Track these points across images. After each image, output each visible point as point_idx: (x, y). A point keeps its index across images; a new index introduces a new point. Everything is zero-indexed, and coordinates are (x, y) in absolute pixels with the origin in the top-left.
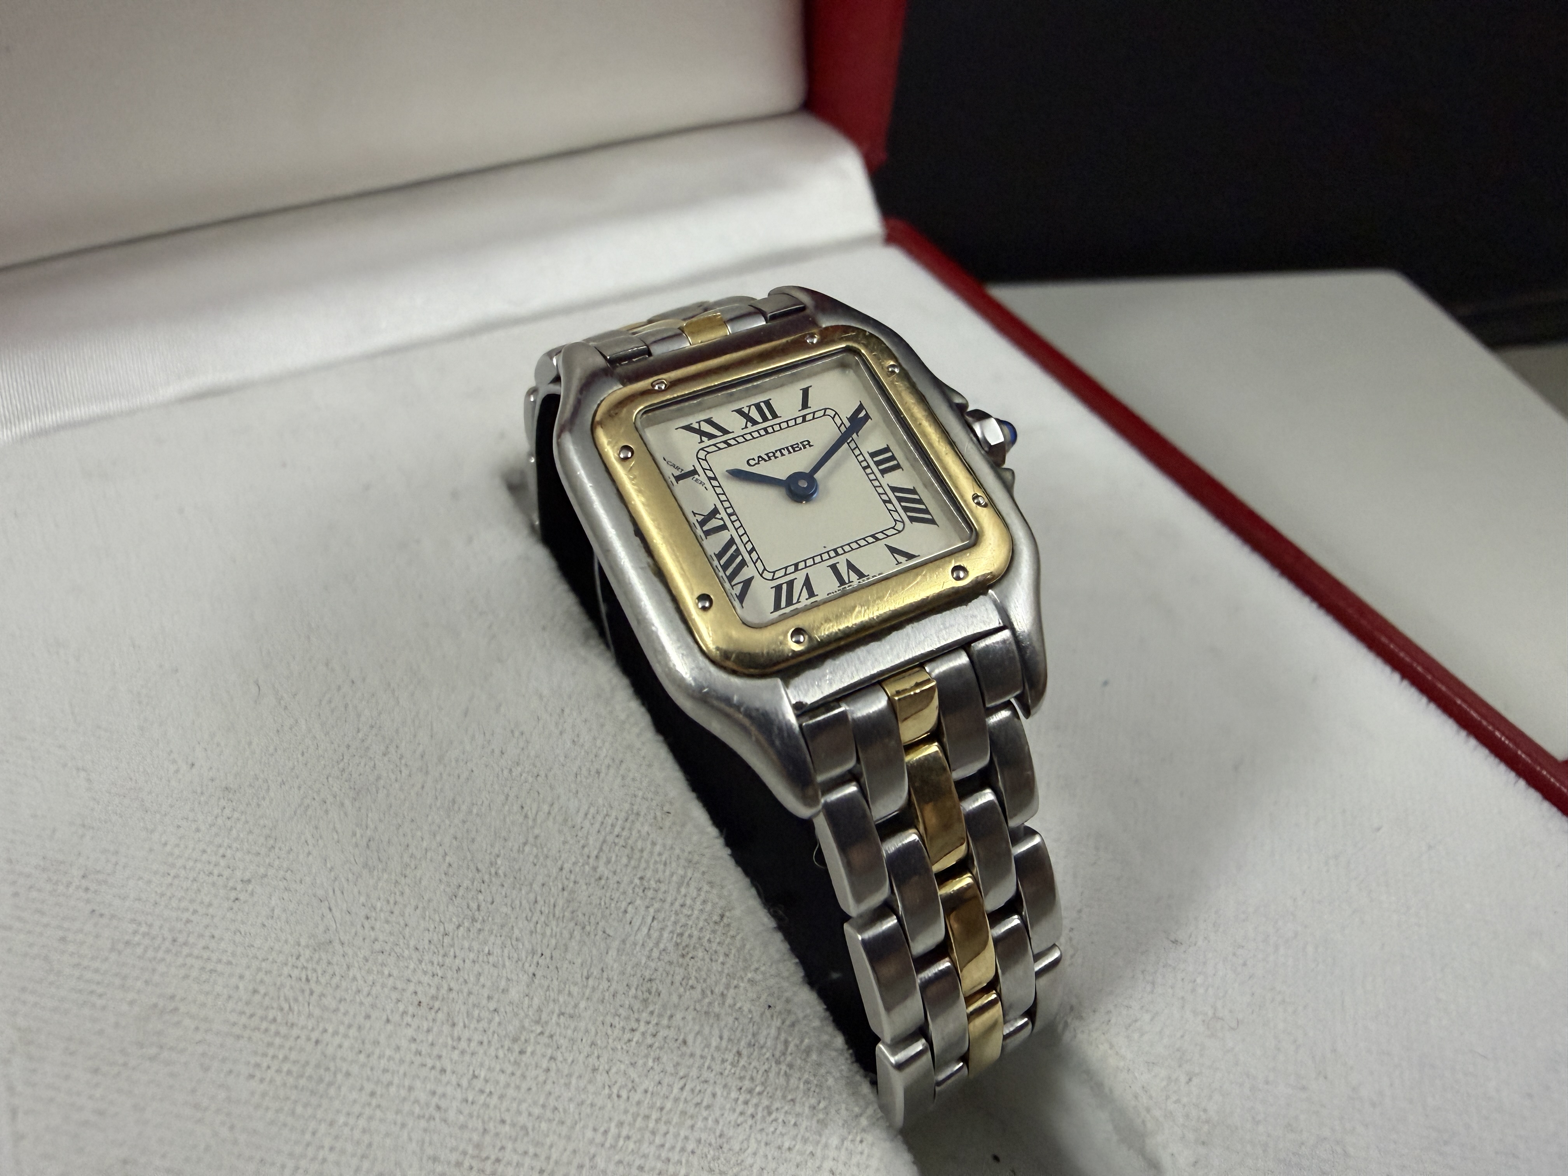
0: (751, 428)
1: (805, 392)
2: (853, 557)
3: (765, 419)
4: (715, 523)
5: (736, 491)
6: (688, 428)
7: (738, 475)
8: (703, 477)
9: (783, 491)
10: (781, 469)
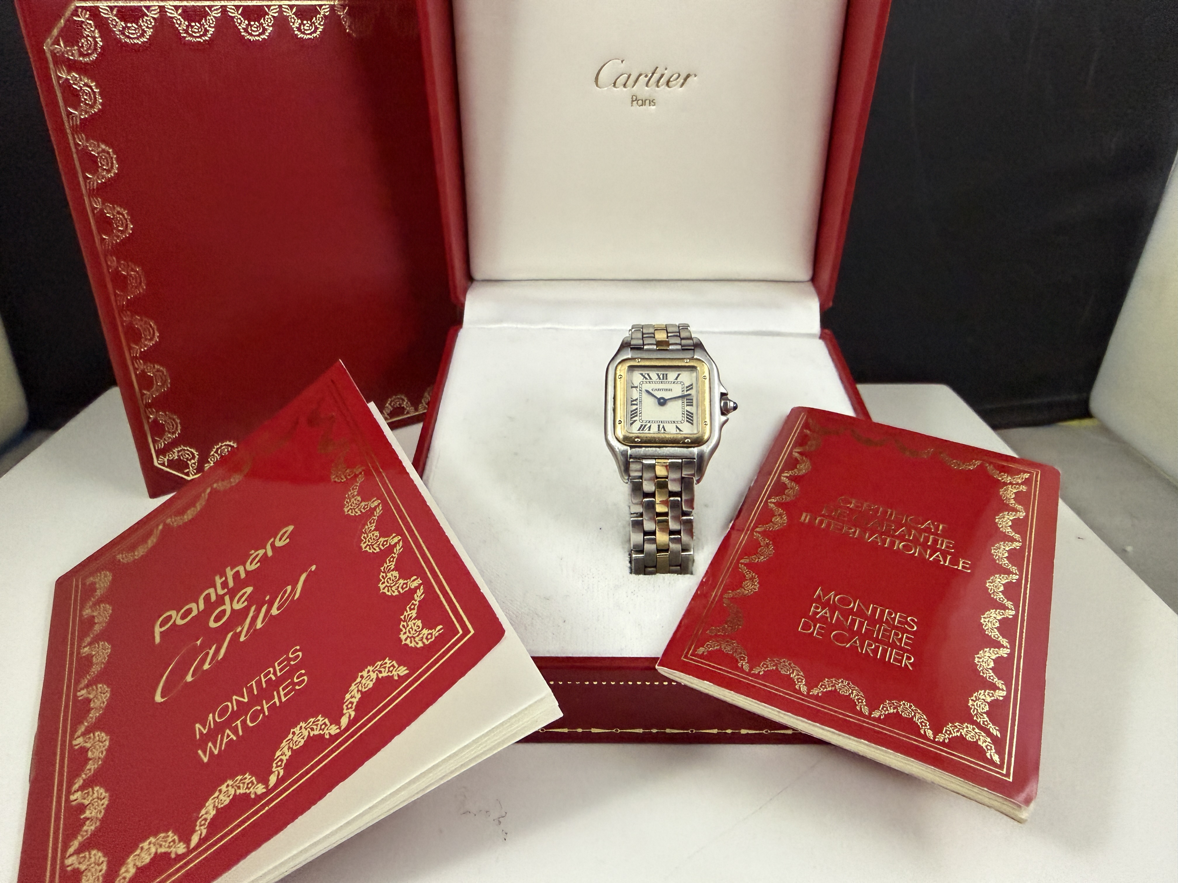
0: (658, 380)
1: (679, 375)
2: (665, 425)
3: (663, 379)
4: (635, 402)
5: (645, 395)
6: (642, 374)
7: (647, 391)
8: (638, 389)
9: (656, 400)
10: (659, 395)
